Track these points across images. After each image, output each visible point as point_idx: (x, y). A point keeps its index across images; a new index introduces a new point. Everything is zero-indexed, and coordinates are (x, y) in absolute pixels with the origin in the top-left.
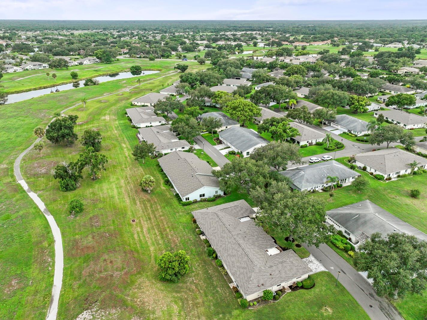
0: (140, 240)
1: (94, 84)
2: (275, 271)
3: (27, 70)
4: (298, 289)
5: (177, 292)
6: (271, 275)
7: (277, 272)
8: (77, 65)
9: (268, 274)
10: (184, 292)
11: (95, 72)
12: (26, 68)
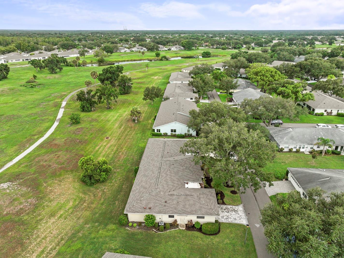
0: (97, 151)
1: (167, 60)
2: (173, 200)
3: (133, 51)
4: (194, 231)
5: (84, 193)
6: (166, 202)
7: (175, 202)
8: (166, 50)
9: (164, 201)
10: (89, 195)
11: (175, 54)
12: (133, 50)
